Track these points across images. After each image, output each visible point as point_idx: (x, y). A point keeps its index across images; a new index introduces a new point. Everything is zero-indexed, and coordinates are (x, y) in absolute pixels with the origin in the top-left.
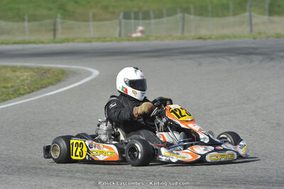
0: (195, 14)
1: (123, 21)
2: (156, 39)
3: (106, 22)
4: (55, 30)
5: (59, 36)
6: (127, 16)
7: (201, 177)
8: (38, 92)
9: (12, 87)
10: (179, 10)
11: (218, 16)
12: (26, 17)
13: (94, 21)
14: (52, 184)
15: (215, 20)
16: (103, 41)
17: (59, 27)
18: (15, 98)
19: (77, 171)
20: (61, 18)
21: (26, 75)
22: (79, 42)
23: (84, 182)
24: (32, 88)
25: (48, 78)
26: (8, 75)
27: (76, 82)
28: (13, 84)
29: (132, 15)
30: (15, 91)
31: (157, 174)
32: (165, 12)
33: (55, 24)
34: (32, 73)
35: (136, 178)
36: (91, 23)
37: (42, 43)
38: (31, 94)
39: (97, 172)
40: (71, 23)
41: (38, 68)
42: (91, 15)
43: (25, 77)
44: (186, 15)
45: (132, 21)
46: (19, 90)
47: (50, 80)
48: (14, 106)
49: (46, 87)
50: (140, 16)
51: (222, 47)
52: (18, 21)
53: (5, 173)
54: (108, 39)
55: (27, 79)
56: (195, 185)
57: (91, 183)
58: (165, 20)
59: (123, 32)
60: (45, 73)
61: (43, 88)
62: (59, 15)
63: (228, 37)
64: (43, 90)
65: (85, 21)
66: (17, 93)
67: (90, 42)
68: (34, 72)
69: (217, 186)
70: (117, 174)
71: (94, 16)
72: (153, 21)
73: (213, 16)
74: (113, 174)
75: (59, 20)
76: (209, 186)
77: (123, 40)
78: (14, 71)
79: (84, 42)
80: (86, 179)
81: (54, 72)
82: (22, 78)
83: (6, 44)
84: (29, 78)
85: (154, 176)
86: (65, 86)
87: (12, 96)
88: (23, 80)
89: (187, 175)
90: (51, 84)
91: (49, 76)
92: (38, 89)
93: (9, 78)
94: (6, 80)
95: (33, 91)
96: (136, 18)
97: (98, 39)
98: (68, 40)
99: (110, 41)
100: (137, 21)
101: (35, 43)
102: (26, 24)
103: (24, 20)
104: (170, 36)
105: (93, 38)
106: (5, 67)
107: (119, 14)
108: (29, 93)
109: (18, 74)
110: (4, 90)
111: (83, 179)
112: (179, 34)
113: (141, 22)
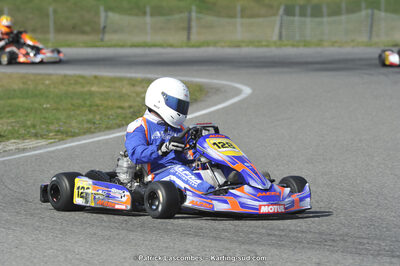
0: (386, 11)
1: (285, 18)
2: (333, 45)
3: (261, 20)
4: (189, 29)
5: (194, 37)
6: (289, 11)
9: (130, 107)
10: (363, 5)
12: (148, 10)
13: (242, 17)
14: (189, 246)
16: (258, 46)
17: (194, 24)
20: (197, 12)
22: (222, 47)
23: (234, 245)
26: (124, 91)
27: (220, 103)
28: (131, 103)
29: (297, 10)
30: (134, 114)
32: (343, 6)
33: (189, 21)
35: (308, 243)
36: (239, 20)
37: (171, 46)
39: (252, 233)
40: (210, 19)
42: (239, 8)
44: (376, 11)
45: (297, 19)
46: (139, 112)
50: (309, 11)
52: (137, 15)
53: (123, 229)
54: (264, 43)
56: (393, 257)
57: (243, 247)
58: (343, 18)
59: (284, 33)
62: (194, 8)
65: (230, 17)
67: (239, 46)
70: (281, 236)
71: (243, 10)
72: (325, 19)
74: (275, 235)
75: (194, 15)
77: (285, 46)
78: (134, 85)
79: (229, 46)
80: (237, 241)
83: (122, 46)
85: (334, 241)
86: (204, 109)
93: (126, 94)
94: (121, 97)
96: (303, 14)
97: (251, 43)
98: (207, 44)
99: (267, 46)
100: (303, 19)
101: (161, 46)
102: (148, 19)
103: (144, 13)
104: (353, 41)
105: (243, 42)
106: (121, 79)
107: (278, 9)
109: (138, 89)
110: (119, 111)
111: (232, 241)
112: (364, 38)
113: (308, 20)
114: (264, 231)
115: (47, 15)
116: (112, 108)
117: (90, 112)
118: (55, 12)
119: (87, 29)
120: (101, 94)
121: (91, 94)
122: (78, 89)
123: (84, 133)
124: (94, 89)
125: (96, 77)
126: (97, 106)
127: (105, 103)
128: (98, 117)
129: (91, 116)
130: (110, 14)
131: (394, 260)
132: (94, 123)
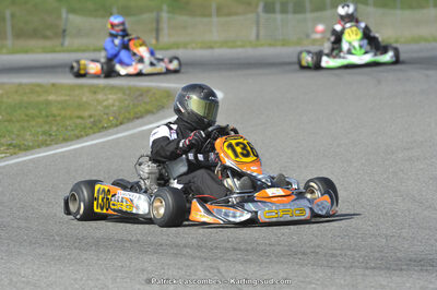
0: (376, 5)
1: (263, 16)
4: (158, 31)
5: (165, 39)
6: (269, 9)
7: (377, 255)
8: (130, 125)
9: (90, 116)
11: (411, 7)
12: (115, 10)
13: (218, 15)
14: (146, 264)
15: (407, 13)
16: (232, 47)
17: (164, 25)
18: (94, 133)
19: (185, 246)
20: (169, 12)
21: (112, 98)
22: (193, 48)
24: (120, 119)
25: (146, 103)
26: (84, 99)
28: (91, 113)
29: (278, 7)
30: (94, 123)
31: (308, 251)
32: (328, 1)
33: (158, 21)
34: (120, 95)
35: (276, 257)
36: (215, 19)
38: (119, 128)
40: (183, 18)
41: (130, 88)
42: (214, 6)
43: (111, 101)
44: (360, 6)
45: (279, 16)
46: (100, 122)
47: (148, 107)
48: (92, 145)
49: (141, 117)
50: (290, 8)
51: (415, 55)
52: (102, 16)
54: (239, 43)
55: (113, 105)
56: (367, 268)
57: (205, 263)
58: (328, 13)
59: (262, 33)
60: (141, 95)
61: (138, 118)
62: (165, 7)
63: (426, 40)
64: (138, 122)
65: (204, 15)
66: (98, 127)
67: (211, 47)
68: (124, 94)
69: (401, 270)
70: (247, 251)
71: (219, 9)
72: (308, 15)
73: (402, 8)
74: (240, 250)
75: (164, 15)
76: (389, 269)
77: (262, 45)
78: (95, 93)
79: (201, 48)
80: (200, 257)
81: (154, 94)
82: (105, 103)
83: (84, 51)
84: (117, 104)
85: (304, 253)
87: (91, 131)
88: (107, 107)
89: (354, 253)
90: (149, 112)
91: (147, 100)
92: (130, 120)
93: (86, 102)
94: (81, 106)
95: (121, 124)
96: (284, 11)
97: (224, 44)
99: (242, 46)
100: (284, 16)
105: (216, 42)
106: (81, 86)
107: (257, 6)
108: (117, 126)
109: (100, 96)
110: (79, 121)
111: (194, 258)
113: (290, 16)
114: (229, 245)
115: (4, 19)
116: (71, 118)
117: (46, 123)
118: (13, 16)
119: (49, 33)
120: (59, 102)
121: (48, 103)
122: (34, 98)
123: (39, 146)
124: (52, 97)
125: (53, 85)
126: (55, 116)
127: (63, 113)
128: (55, 128)
129: (47, 127)
130: (72, 17)
131: (367, 272)
132: (50, 135)
